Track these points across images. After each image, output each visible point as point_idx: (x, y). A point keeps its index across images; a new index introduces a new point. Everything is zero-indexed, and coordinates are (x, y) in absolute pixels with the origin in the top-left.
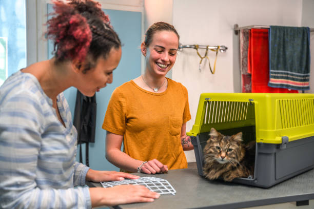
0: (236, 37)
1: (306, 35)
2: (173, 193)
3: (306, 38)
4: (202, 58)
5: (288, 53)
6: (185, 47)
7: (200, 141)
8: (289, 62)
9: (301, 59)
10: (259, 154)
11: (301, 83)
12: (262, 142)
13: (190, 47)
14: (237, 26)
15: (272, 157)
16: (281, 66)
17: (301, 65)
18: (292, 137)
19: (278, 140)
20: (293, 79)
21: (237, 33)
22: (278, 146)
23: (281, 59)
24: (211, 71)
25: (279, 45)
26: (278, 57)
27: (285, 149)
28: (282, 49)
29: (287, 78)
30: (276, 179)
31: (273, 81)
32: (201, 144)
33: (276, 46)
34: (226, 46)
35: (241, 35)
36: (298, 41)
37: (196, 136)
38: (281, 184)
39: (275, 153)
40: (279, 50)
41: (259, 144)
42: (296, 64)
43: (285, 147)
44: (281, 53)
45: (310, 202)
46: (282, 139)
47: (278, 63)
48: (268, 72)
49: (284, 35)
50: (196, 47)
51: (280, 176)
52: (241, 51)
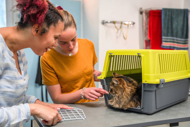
0: (141, 16)
1: (186, 14)
2: (83, 118)
3: (186, 16)
4: (118, 30)
5: (174, 26)
6: (107, 22)
7: (106, 83)
8: (175, 32)
9: (183, 29)
10: (145, 91)
11: (183, 45)
12: (146, 82)
13: (111, 22)
14: (141, 9)
15: (153, 93)
16: (169, 34)
17: (183, 33)
18: (167, 80)
19: (157, 81)
20: (178, 43)
21: (141, 13)
22: (157, 85)
23: (170, 30)
24: (124, 38)
25: (168, 20)
26: (168, 28)
27: (162, 88)
28: (170, 23)
29: (174, 42)
30: (156, 108)
31: (164, 44)
32: (107, 85)
33: (166, 21)
34: (134, 21)
35: (144, 14)
36: (181, 18)
37: (103, 79)
38: (160, 112)
39: (156, 90)
40: (168, 24)
41: (144, 84)
42: (180, 33)
43: (162, 86)
44: (170, 26)
45: (180, 123)
46: (160, 80)
47: (168, 32)
48: (161, 38)
49: (172, 14)
50: (114, 22)
51: (159, 106)
52: (144, 25)
